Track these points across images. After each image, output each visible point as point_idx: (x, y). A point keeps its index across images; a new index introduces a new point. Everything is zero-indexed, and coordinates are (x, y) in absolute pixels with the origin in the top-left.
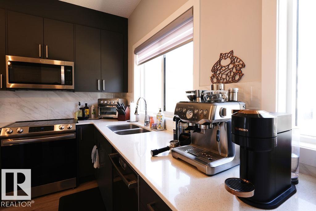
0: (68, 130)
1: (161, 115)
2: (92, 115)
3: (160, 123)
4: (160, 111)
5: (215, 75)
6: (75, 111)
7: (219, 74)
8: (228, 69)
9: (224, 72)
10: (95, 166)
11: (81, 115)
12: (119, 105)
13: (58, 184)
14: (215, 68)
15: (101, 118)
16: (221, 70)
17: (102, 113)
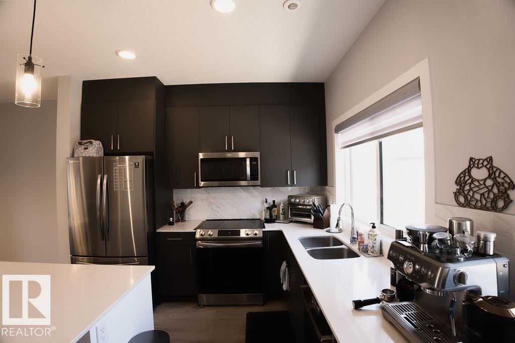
0: (254, 236)
1: (375, 233)
2: (281, 216)
3: (373, 246)
4: (374, 227)
5: (461, 191)
6: (261, 210)
7: (469, 191)
8: (483, 186)
9: (477, 189)
10: (285, 287)
11: (268, 217)
12: (315, 206)
13: (244, 297)
14: (462, 179)
15: (291, 222)
16: (473, 186)
17: (293, 215)
